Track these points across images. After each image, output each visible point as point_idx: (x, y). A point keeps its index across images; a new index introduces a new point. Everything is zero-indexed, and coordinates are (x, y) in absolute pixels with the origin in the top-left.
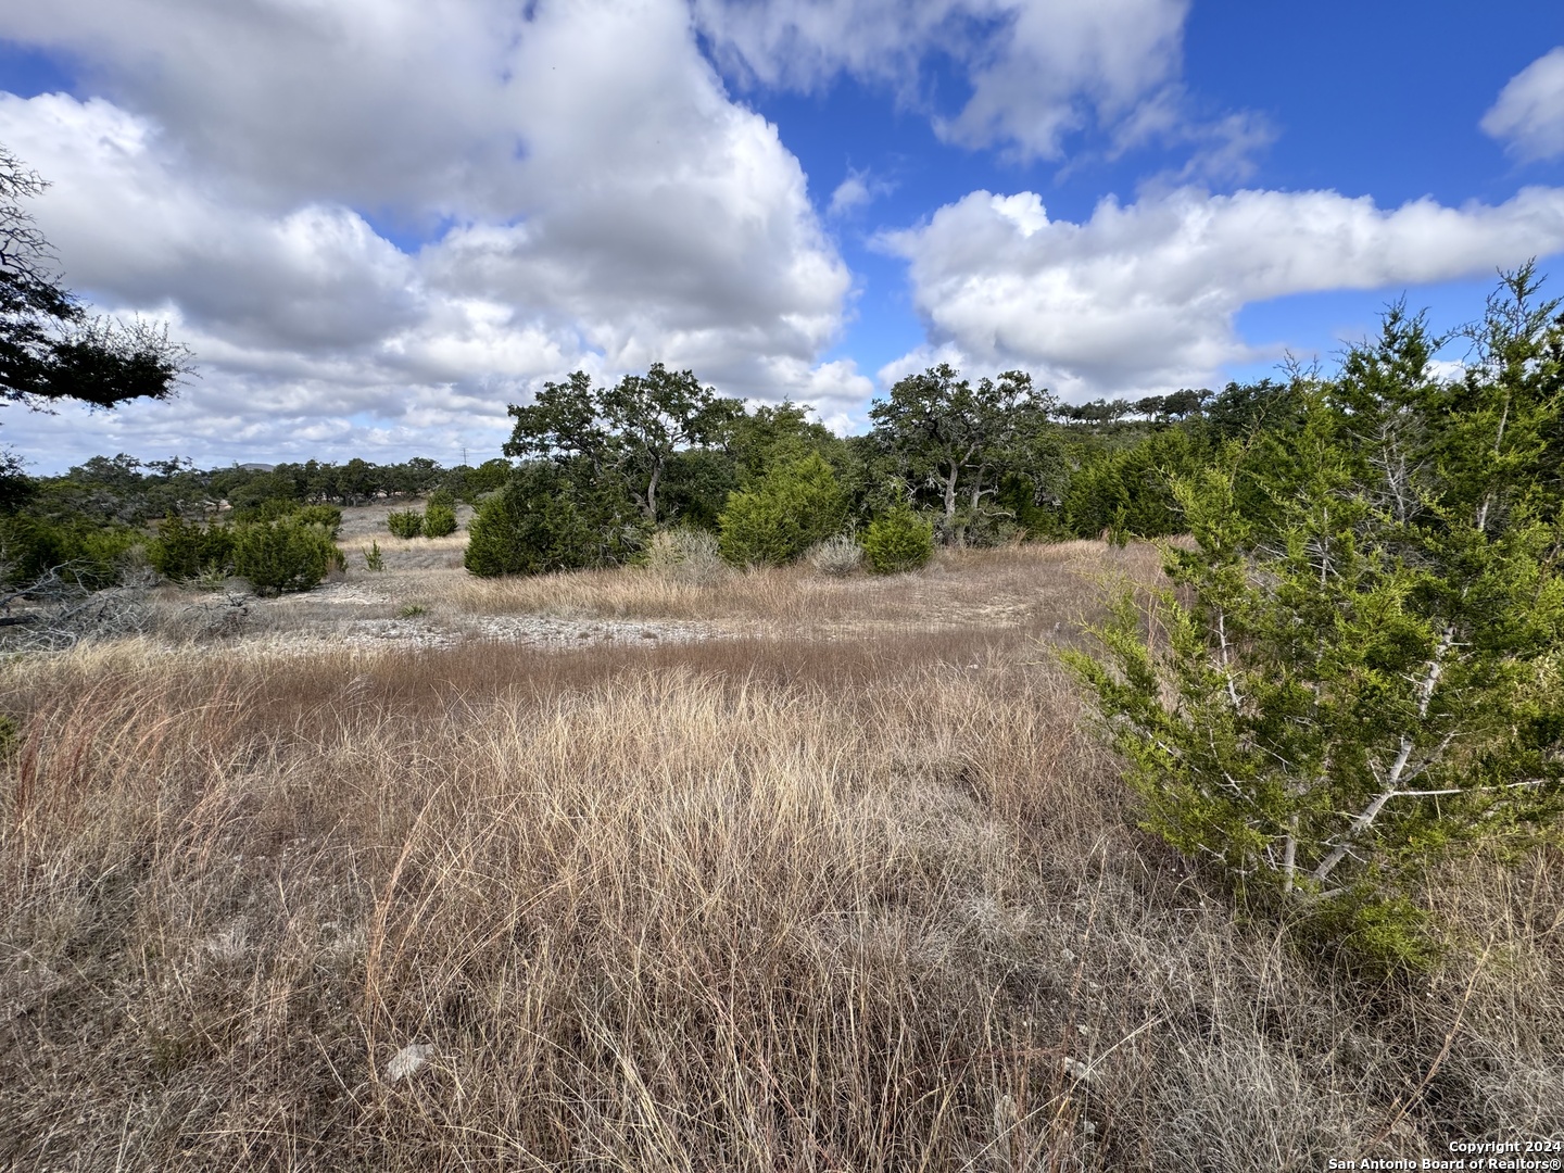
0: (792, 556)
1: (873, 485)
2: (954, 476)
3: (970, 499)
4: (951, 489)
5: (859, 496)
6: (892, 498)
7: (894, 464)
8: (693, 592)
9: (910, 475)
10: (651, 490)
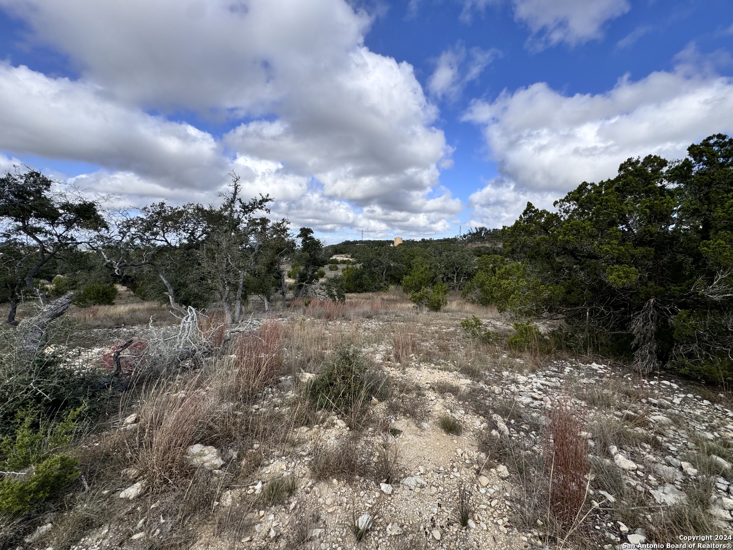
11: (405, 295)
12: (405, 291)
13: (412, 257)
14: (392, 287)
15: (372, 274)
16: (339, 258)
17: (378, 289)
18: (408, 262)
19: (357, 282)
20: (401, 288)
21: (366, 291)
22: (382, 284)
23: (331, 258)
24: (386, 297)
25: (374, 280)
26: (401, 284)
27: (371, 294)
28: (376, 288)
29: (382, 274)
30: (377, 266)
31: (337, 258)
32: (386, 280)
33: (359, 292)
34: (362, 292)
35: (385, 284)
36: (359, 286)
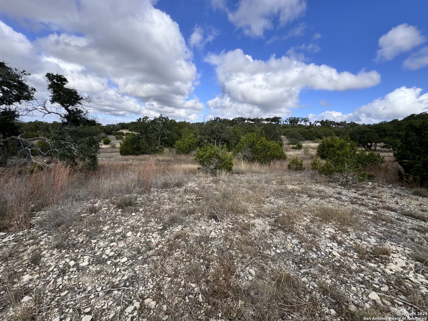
0: (188, 153)
1: (202, 141)
2: (216, 140)
3: (219, 143)
4: (215, 142)
5: (200, 143)
6: (205, 143)
7: (206, 138)
8: (173, 158)
9: (208, 139)
10: (159, 139)
11: (178, 156)
12: (178, 153)
13: (181, 128)
14: (166, 150)
15: (148, 139)
16: (125, 131)
17: (154, 152)
18: (178, 131)
19: (135, 146)
20: (174, 150)
21: (143, 153)
22: (157, 148)
23: (118, 131)
24: (160, 158)
25: (151, 145)
26: (173, 147)
27: (147, 156)
28: (152, 151)
29: (158, 139)
30: (153, 133)
31: (123, 132)
32: (161, 144)
33: (137, 155)
34: (140, 154)
35: (160, 148)
36: (136, 149)
